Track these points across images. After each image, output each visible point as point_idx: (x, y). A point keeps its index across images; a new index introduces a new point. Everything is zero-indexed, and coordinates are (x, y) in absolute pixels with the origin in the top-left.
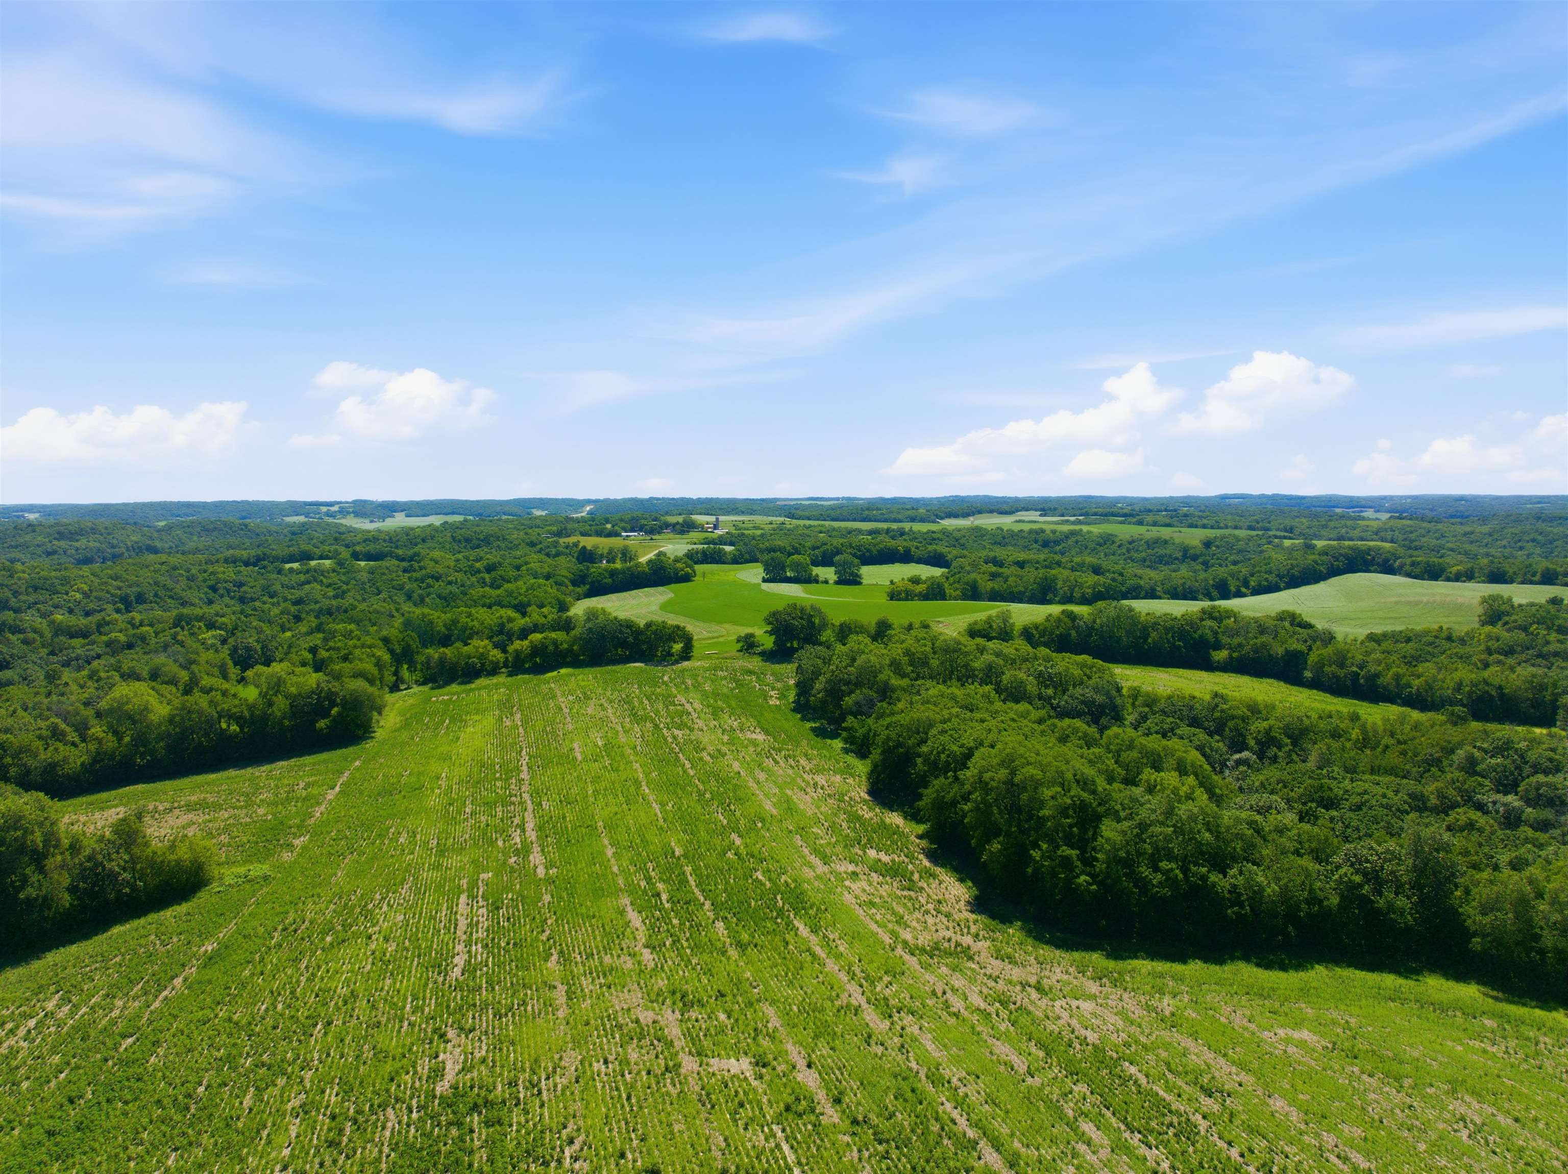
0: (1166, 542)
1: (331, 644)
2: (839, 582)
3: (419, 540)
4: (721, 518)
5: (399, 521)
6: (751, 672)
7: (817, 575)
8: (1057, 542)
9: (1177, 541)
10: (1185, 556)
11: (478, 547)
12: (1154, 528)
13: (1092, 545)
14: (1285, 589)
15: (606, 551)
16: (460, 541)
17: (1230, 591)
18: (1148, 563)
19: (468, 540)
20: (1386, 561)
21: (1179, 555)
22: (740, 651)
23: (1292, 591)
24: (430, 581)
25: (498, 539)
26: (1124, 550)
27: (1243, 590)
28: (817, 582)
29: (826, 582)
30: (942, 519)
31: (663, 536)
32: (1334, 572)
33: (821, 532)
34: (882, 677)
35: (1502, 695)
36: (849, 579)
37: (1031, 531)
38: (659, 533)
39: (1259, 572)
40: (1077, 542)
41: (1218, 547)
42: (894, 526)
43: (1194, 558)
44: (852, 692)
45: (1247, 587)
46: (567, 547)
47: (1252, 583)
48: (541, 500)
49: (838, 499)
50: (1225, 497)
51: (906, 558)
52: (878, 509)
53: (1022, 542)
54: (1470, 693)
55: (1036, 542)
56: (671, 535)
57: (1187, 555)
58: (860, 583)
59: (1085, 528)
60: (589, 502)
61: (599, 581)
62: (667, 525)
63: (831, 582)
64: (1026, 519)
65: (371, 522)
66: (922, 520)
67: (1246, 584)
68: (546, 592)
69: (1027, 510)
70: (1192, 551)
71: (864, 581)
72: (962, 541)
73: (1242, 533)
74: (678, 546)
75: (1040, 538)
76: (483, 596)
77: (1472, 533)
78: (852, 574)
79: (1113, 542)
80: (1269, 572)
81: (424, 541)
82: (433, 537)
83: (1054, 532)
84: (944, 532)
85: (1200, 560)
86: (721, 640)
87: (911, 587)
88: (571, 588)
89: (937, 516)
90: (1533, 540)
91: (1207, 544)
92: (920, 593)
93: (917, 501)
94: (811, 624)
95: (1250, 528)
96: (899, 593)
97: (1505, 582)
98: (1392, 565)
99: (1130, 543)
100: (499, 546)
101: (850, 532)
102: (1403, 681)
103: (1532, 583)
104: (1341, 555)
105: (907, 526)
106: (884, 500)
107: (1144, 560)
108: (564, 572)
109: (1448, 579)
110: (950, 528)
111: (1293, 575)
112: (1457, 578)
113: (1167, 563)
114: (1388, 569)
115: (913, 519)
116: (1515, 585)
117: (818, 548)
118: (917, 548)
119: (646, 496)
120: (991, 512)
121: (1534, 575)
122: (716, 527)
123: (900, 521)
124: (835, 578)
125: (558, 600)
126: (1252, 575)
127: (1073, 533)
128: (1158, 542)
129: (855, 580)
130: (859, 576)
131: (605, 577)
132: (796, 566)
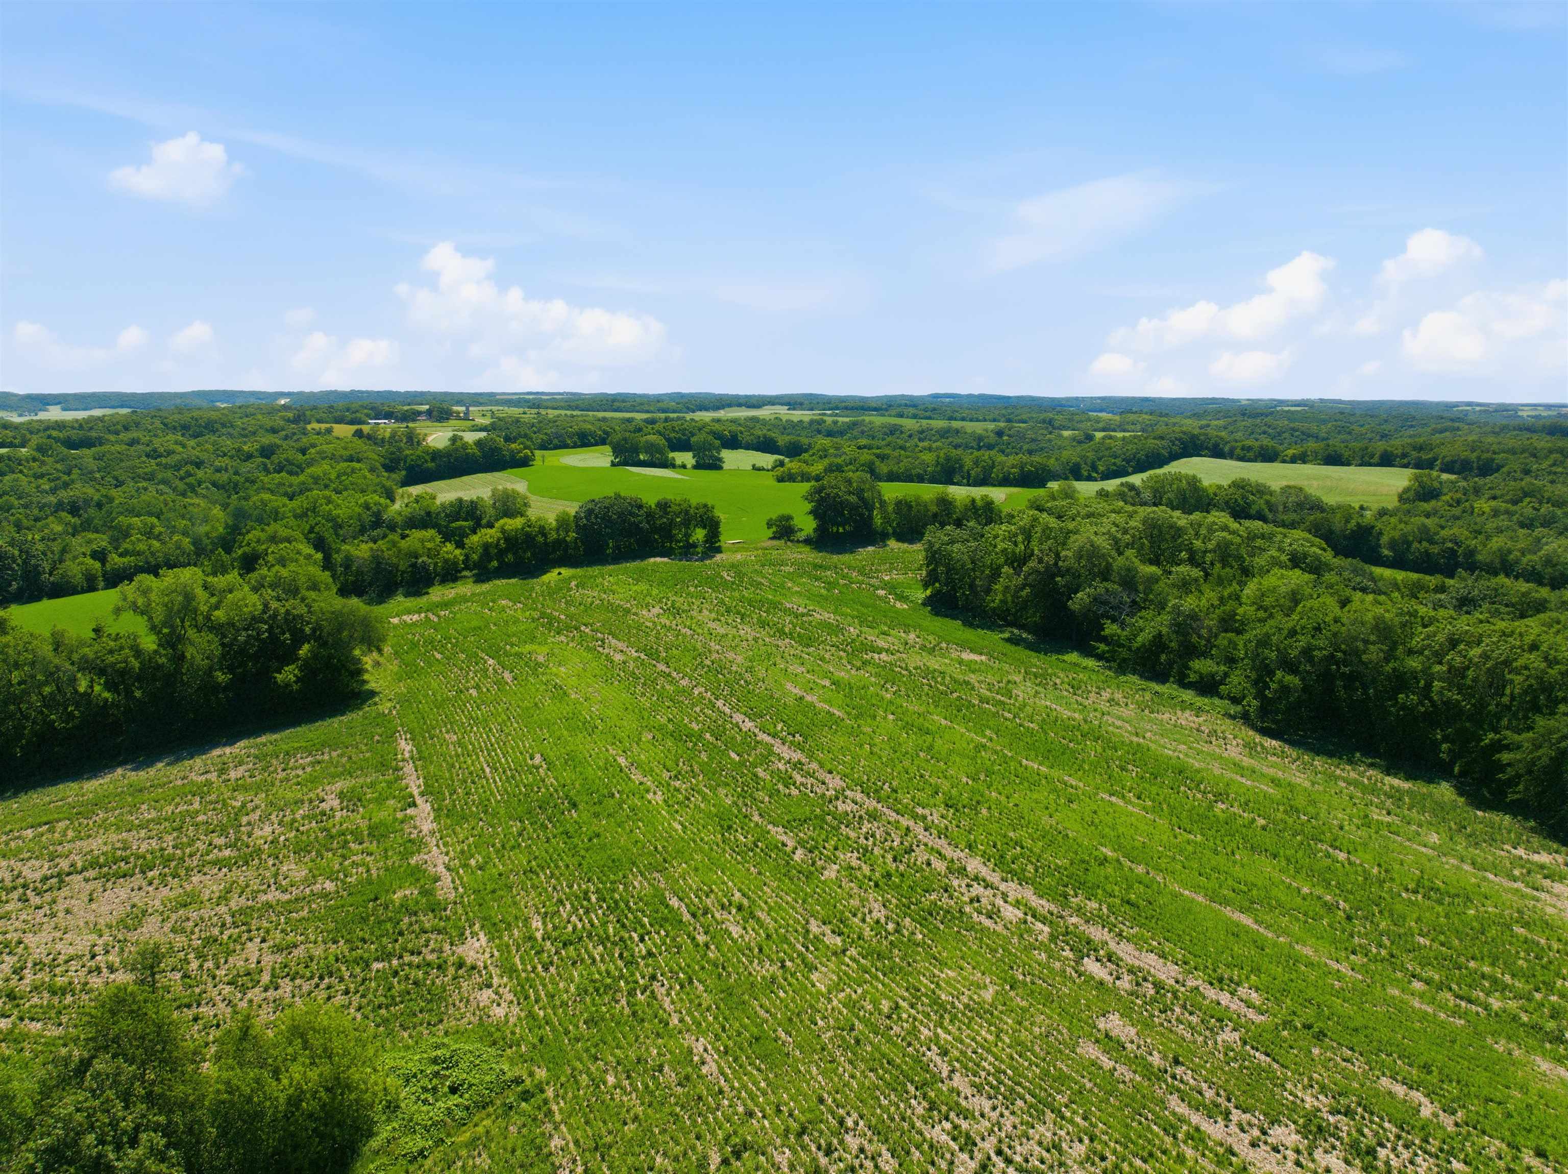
0: (955, 433)
1: (126, 545)
2: (697, 467)
3: (119, 427)
5: (54, 414)
7: (673, 459)
8: (841, 433)
9: (969, 431)
12: (922, 421)
13: (880, 435)
15: (387, 435)
20: (1216, 445)
21: (979, 441)
24: (190, 468)
25: (224, 425)
27: (1094, 474)
28: (673, 465)
29: (684, 466)
30: (694, 411)
31: (419, 424)
36: (712, 464)
37: (812, 422)
38: (414, 421)
41: (1010, 437)
47: (1101, 468)
48: (225, 392)
50: (936, 396)
55: (819, 432)
56: (428, 424)
58: (720, 468)
62: (419, 413)
63: (689, 466)
64: (779, 412)
65: (20, 415)
66: (676, 412)
67: (1094, 468)
69: (773, 404)
70: (989, 439)
71: (725, 466)
78: (712, 457)
79: (902, 432)
81: (126, 428)
82: (137, 425)
83: (835, 423)
87: (806, 469)
89: (688, 409)
91: (997, 435)
97: (1343, 465)
98: (1222, 450)
99: (920, 433)
109: (1284, 461)
112: (1293, 460)
114: (1219, 454)
115: (665, 411)
116: (1352, 468)
118: (742, 432)
119: (348, 390)
120: (739, 405)
121: (1372, 456)
122: (466, 416)
124: (693, 462)
126: (1100, 459)
127: (855, 424)
129: (715, 465)
130: (720, 460)
131: (426, 461)
132: (651, 448)
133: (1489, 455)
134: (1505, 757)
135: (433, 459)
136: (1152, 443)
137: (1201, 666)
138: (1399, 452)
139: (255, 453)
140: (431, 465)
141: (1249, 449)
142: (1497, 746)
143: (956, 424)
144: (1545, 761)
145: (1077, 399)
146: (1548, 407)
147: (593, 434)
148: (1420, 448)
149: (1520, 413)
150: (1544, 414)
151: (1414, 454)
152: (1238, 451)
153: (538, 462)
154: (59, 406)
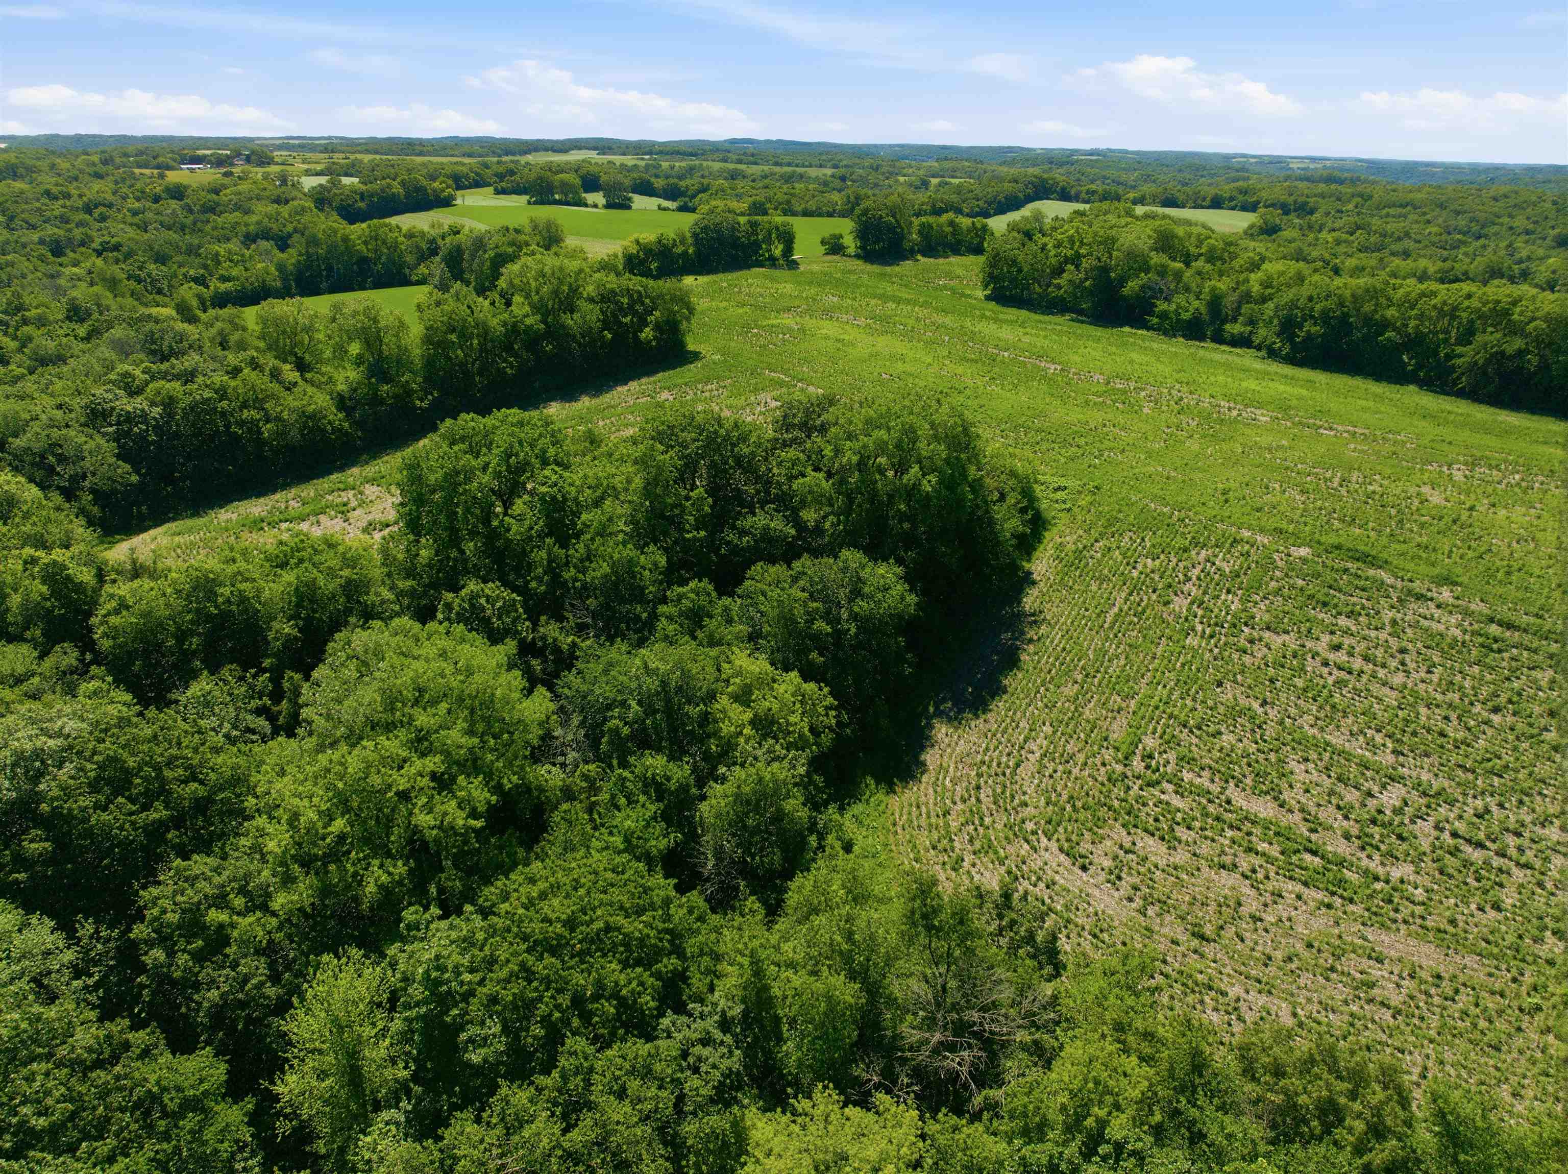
0: (801, 176)
2: (608, 206)
7: (586, 198)
20: (1063, 190)
28: (586, 205)
29: (595, 206)
32: (1028, 198)
36: (622, 204)
38: (231, 165)
58: (629, 208)
63: (600, 205)
69: (580, 149)
71: (634, 206)
78: (621, 197)
91: (842, 179)
98: (1069, 193)
124: (604, 201)
127: (691, 169)
128: (793, 176)
129: (625, 206)
130: (630, 199)
132: (565, 187)
133: (1303, 199)
134: (1458, 361)
135: (362, 199)
136: (1008, 187)
137: (1235, 328)
138: (1227, 195)
139: (163, 195)
140: (362, 205)
141: (1094, 192)
142: (1448, 357)
143: (799, 170)
144: (1481, 362)
145: (875, 146)
146: (1313, 159)
148: (1242, 192)
150: (1312, 166)
151: (1241, 198)
152: (1083, 195)
153: (459, 202)
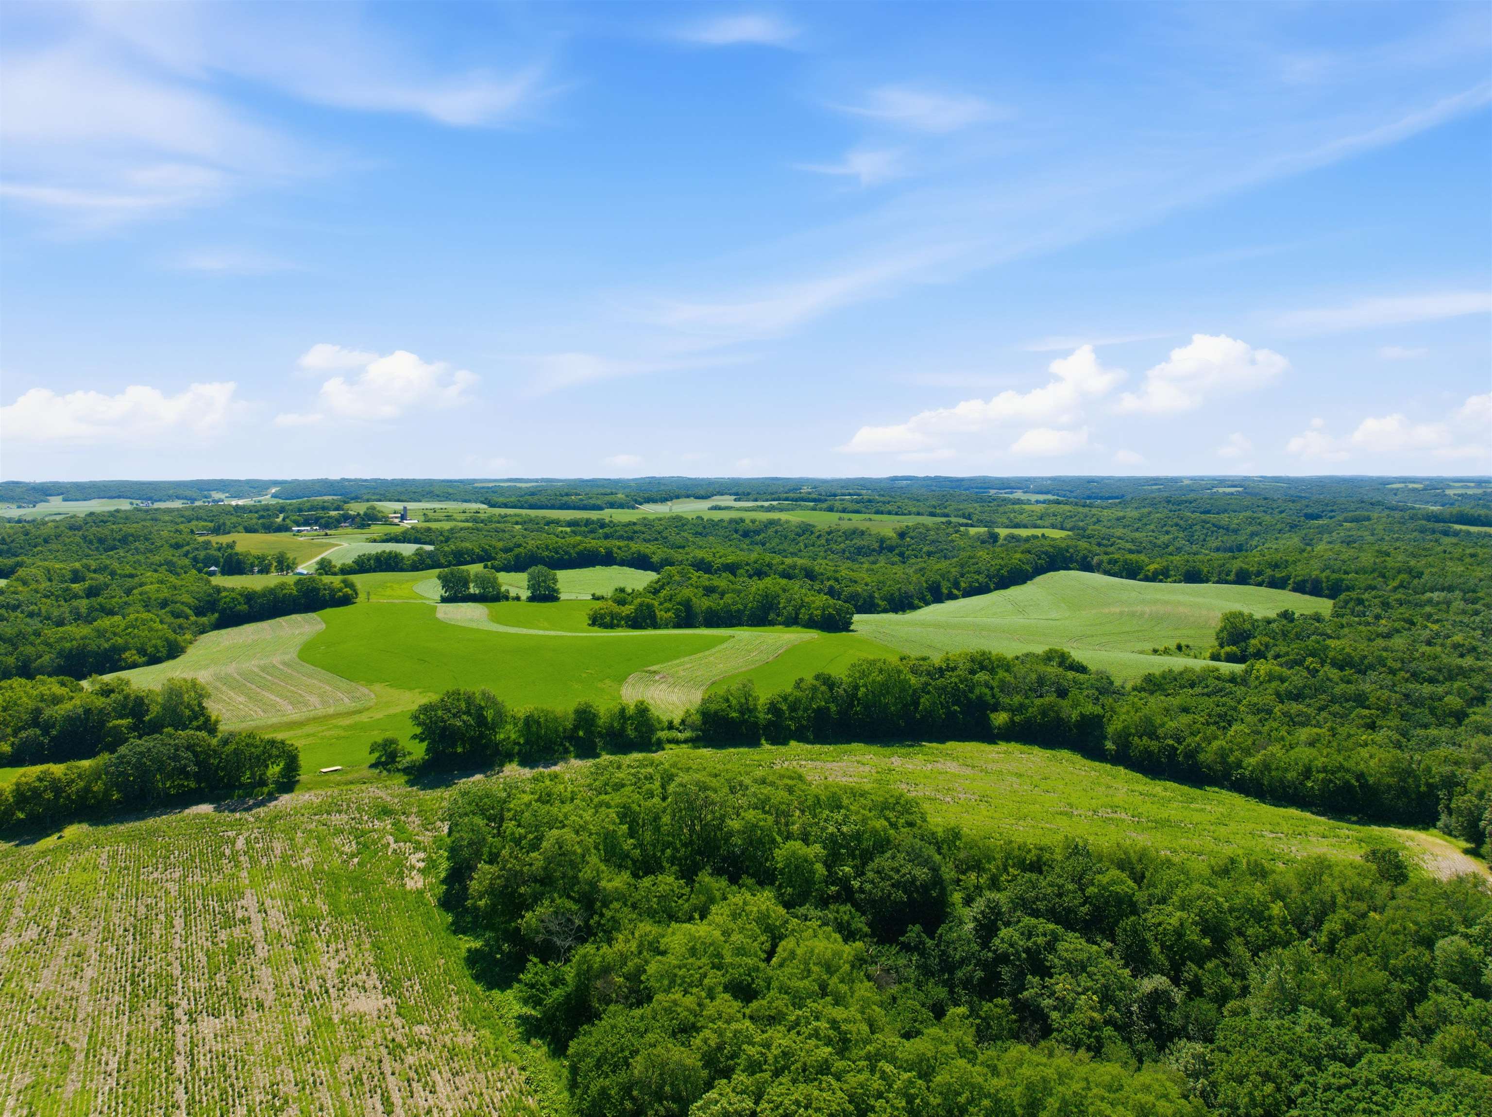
0: (863, 533)
2: (532, 599)
4: (411, 506)
5: (56, 506)
6: (385, 812)
7: (507, 591)
8: (757, 532)
9: (874, 531)
10: (882, 549)
11: (114, 548)
12: (846, 516)
13: (793, 536)
14: (996, 589)
15: (261, 556)
16: (91, 542)
17: (942, 593)
18: (847, 554)
19: (101, 541)
20: (1085, 557)
21: (876, 546)
22: (373, 766)
23: (1002, 592)
26: (823, 541)
27: (955, 592)
28: (507, 598)
29: (518, 598)
30: (641, 504)
31: (340, 531)
32: (1040, 571)
33: (517, 523)
34: (586, 874)
35: (1364, 786)
36: (544, 593)
37: (731, 521)
38: (336, 527)
39: (968, 572)
40: (776, 532)
41: (912, 538)
42: (594, 515)
43: (891, 549)
44: (537, 898)
45: (958, 589)
46: (219, 549)
47: (963, 585)
49: (537, 481)
51: (607, 560)
52: (577, 494)
53: (722, 532)
54: (1326, 782)
55: (736, 531)
56: (349, 530)
57: (884, 547)
58: (556, 600)
59: (783, 516)
60: (275, 483)
61: (231, 609)
62: (346, 518)
63: (524, 598)
64: (722, 504)
65: (19, 507)
66: (621, 506)
67: (956, 585)
68: (151, 629)
69: (722, 494)
70: (888, 542)
71: (563, 596)
72: (664, 535)
73: (929, 521)
74: (354, 545)
75: (740, 528)
76: (62, 638)
77: (1124, 517)
78: (548, 588)
79: (812, 533)
80: (979, 573)
81: (46, 541)
84: (647, 523)
85: (897, 551)
86: (364, 718)
87: (616, 608)
88: (193, 618)
89: (636, 502)
90: (1177, 525)
91: (902, 535)
92: (628, 616)
93: (616, 482)
94: (481, 720)
95: (932, 514)
96: (603, 617)
97: (1201, 581)
98: (1089, 562)
99: (829, 533)
100: (136, 549)
101: (548, 524)
102: (1232, 759)
103: (1227, 582)
104: (1043, 553)
105: (607, 514)
106: (582, 481)
107: (844, 551)
108: (186, 598)
109: (1147, 579)
110: (651, 517)
111: (1003, 576)
112: (1155, 576)
113: (866, 555)
114: (1087, 567)
115: (612, 505)
117: (511, 550)
118: (619, 548)
120: (688, 496)
121: (1228, 575)
122: (403, 518)
123: (600, 508)
124: (528, 593)
125: (167, 640)
126: (962, 576)
128: (855, 533)
131: (240, 603)
138: (1254, 570)
147: (470, 552)
149: (1448, 492)
151: (1269, 572)
154: (61, 497)
